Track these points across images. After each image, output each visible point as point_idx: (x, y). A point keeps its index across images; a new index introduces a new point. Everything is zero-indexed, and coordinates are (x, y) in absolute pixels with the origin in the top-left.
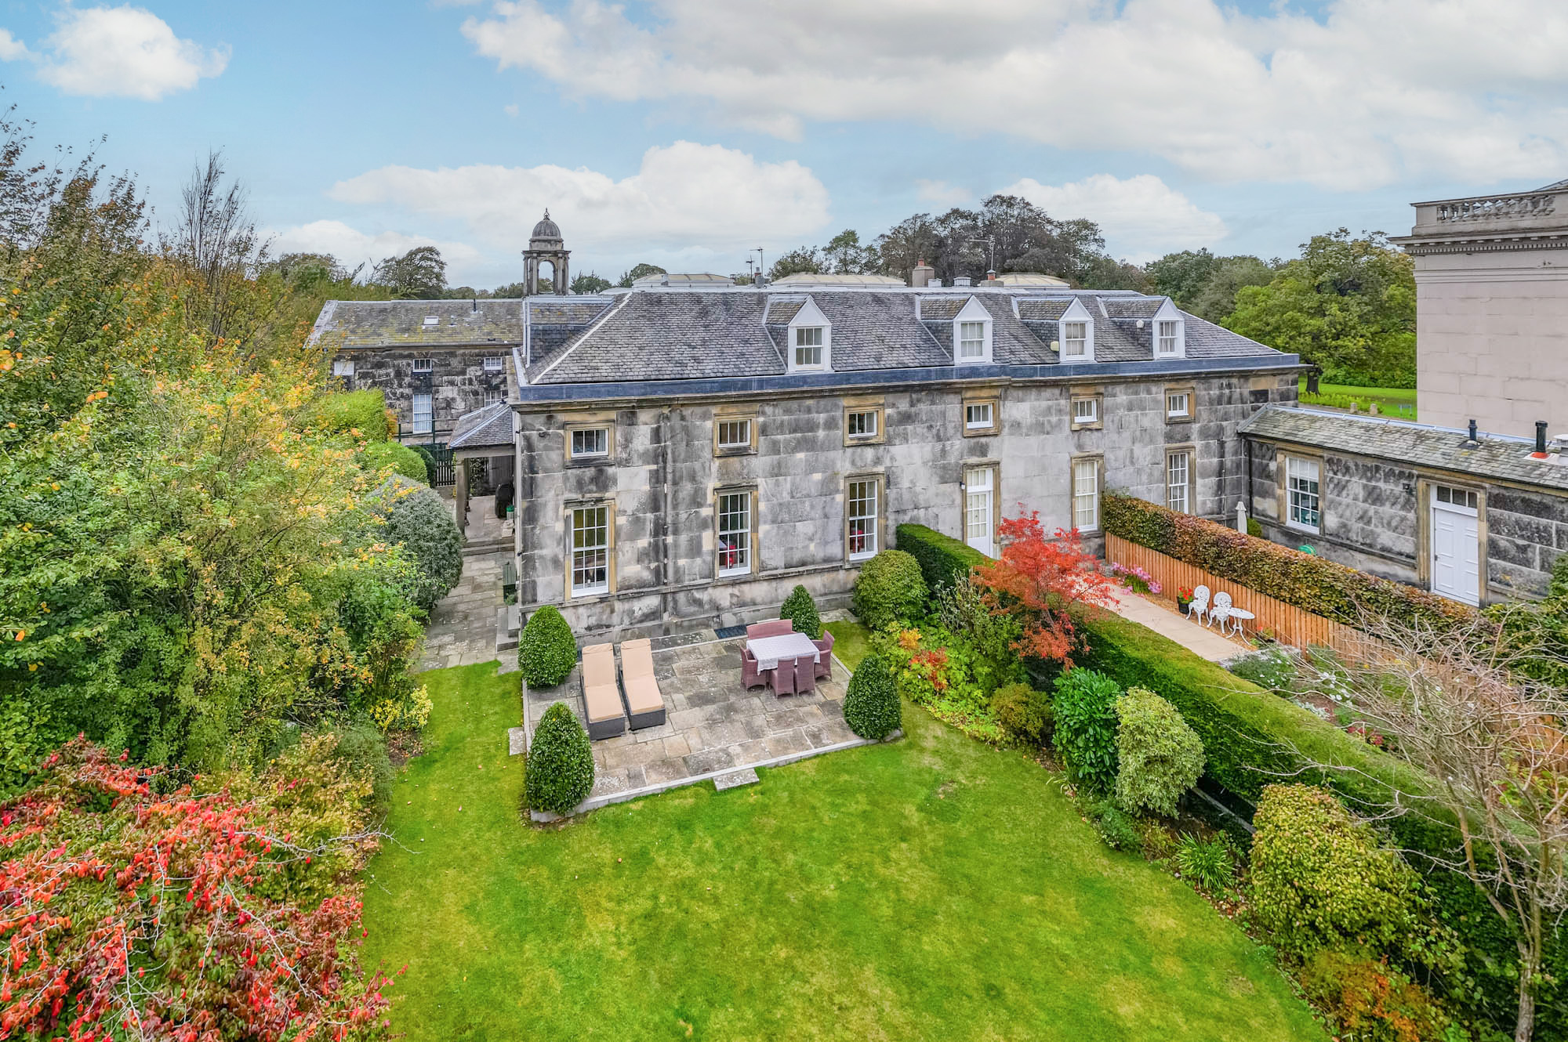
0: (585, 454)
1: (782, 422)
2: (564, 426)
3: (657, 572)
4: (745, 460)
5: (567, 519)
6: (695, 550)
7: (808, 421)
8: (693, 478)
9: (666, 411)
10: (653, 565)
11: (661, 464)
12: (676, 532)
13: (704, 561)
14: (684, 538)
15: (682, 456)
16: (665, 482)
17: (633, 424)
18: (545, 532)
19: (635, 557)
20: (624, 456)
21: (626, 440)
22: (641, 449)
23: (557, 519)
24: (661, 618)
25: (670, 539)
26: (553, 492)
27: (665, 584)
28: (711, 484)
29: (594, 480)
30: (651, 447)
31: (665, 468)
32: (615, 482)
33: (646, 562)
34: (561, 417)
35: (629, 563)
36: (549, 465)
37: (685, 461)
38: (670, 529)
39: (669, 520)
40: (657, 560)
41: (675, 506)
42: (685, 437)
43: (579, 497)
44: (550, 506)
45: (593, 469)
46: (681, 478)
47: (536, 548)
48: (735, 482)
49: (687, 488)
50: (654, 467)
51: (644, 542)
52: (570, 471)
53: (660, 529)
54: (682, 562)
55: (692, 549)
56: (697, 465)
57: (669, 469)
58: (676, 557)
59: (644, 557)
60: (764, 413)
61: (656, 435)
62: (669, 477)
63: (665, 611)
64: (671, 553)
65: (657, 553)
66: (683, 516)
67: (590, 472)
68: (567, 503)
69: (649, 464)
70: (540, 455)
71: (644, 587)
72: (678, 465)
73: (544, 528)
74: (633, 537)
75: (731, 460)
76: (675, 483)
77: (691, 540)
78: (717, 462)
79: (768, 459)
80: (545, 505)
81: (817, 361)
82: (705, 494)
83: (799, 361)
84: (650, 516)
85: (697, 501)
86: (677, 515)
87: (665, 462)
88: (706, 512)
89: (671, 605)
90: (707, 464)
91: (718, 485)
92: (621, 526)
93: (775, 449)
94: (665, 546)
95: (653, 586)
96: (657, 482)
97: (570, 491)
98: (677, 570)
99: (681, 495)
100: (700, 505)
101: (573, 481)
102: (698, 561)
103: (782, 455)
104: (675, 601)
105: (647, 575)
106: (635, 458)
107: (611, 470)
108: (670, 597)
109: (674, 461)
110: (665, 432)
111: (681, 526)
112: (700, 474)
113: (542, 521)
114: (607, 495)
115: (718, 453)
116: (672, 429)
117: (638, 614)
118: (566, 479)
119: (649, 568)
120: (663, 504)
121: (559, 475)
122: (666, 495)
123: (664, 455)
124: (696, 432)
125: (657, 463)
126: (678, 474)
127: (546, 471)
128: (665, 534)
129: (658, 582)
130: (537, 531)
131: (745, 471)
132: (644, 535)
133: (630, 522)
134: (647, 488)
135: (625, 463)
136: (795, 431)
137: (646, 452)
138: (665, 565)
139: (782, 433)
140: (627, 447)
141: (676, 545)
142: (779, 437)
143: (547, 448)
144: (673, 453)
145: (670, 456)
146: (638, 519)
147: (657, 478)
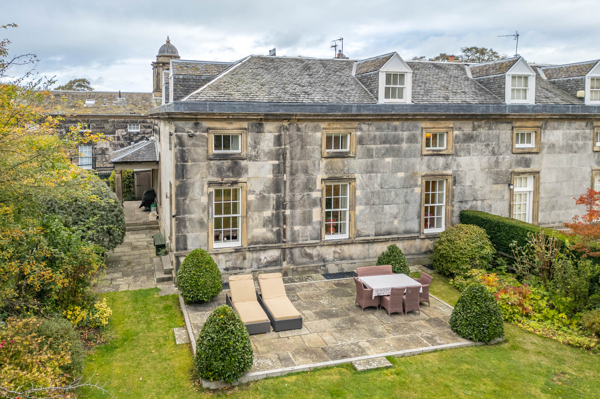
0: (222, 151)
1: (375, 137)
2: (208, 130)
3: (278, 234)
4: (346, 161)
5: (210, 195)
6: (307, 220)
7: (395, 136)
8: (306, 171)
9: (286, 124)
10: (275, 229)
11: (282, 161)
12: (292, 207)
13: (314, 228)
14: (298, 212)
15: (298, 156)
16: (285, 173)
17: (260, 132)
18: (193, 202)
19: (262, 222)
20: (254, 153)
21: (255, 142)
22: (266, 149)
23: (203, 194)
24: (281, 265)
25: (288, 212)
26: (199, 176)
27: (284, 242)
28: (320, 176)
29: (230, 169)
30: (274, 148)
31: (284, 163)
32: (247, 171)
33: (270, 226)
34: (206, 124)
35: (257, 227)
36: (196, 157)
37: (300, 159)
38: (288, 205)
39: (287, 199)
40: (278, 225)
41: (292, 190)
42: (300, 143)
43: (220, 180)
44: (197, 185)
45: (230, 161)
46: (297, 171)
47: (186, 213)
48: (338, 175)
49: (301, 178)
50: (277, 162)
51: (268, 213)
52: (212, 162)
53: (280, 205)
54: (297, 228)
55: (305, 219)
56: (309, 163)
57: (288, 164)
58: (292, 224)
59: (268, 223)
60: (361, 129)
61: (278, 140)
62: (288, 169)
63: (284, 260)
64: (288, 221)
65: (278, 221)
66: (298, 197)
67: (227, 163)
68: (210, 184)
69: (272, 160)
70: (189, 150)
71: (268, 243)
72: (295, 162)
73: (192, 200)
74: (260, 209)
75: (335, 160)
76: (292, 174)
77: (304, 213)
78: (325, 161)
79: (364, 161)
80: (193, 184)
81: (401, 97)
82: (315, 183)
83: (387, 96)
84: (273, 195)
85: (309, 187)
86: (294, 195)
87: (284, 159)
88: (316, 195)
89: (288, 256)
90: (317, 162)
91: (325, 177)
92: (251, 201)
93: (369, 154)
94: (285, 217)
95: (275, 243)
96: (279, 172)
97: (212, 175)
98: (293, 233)
99: (296, 183)
100: (311, 190)
101: (215, 169)
102: (310, 227)
103: (375, 159)
104: (292, 254)
105: (270, 235)
106: (262, 155)
107: (243, 163)
108: (288, 252)
109: (292, 159)
110: (285, 138)
111: (297, 204)
112: (311, 168)
113: (191, 195)
114: (241, 180)
115: (325, 155)
116: (290, 137)
117: (264, 261)
118: (209, 167)
119: (272, 231)
120: (283, 188)
121: (204, 164)
122: (285, 182)
123: (284, 155)
124: (308, 140)
125: (278, 160)
126: (294, 168)
127: (194, 160)
128: (285, 208)
129: (279, 240)
130: (187, 202)
131: (346, 168)
132: (269, 208)
133: (258, 199)
134: (271, 176)
135: (255, 158)
136: (384, 143)
137: (270, 152)
138: (284, 230)
139: (375, 143)
140: (256, 147)
141: (293, 216)
142: (372, 146)
143: (194, 145)
144: (291, 153)
145: (288, 156)
146: (264, 197)
147: (278, 170)
